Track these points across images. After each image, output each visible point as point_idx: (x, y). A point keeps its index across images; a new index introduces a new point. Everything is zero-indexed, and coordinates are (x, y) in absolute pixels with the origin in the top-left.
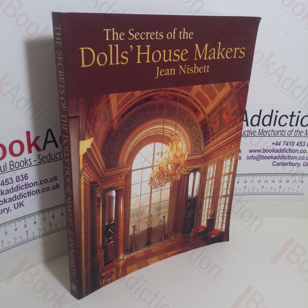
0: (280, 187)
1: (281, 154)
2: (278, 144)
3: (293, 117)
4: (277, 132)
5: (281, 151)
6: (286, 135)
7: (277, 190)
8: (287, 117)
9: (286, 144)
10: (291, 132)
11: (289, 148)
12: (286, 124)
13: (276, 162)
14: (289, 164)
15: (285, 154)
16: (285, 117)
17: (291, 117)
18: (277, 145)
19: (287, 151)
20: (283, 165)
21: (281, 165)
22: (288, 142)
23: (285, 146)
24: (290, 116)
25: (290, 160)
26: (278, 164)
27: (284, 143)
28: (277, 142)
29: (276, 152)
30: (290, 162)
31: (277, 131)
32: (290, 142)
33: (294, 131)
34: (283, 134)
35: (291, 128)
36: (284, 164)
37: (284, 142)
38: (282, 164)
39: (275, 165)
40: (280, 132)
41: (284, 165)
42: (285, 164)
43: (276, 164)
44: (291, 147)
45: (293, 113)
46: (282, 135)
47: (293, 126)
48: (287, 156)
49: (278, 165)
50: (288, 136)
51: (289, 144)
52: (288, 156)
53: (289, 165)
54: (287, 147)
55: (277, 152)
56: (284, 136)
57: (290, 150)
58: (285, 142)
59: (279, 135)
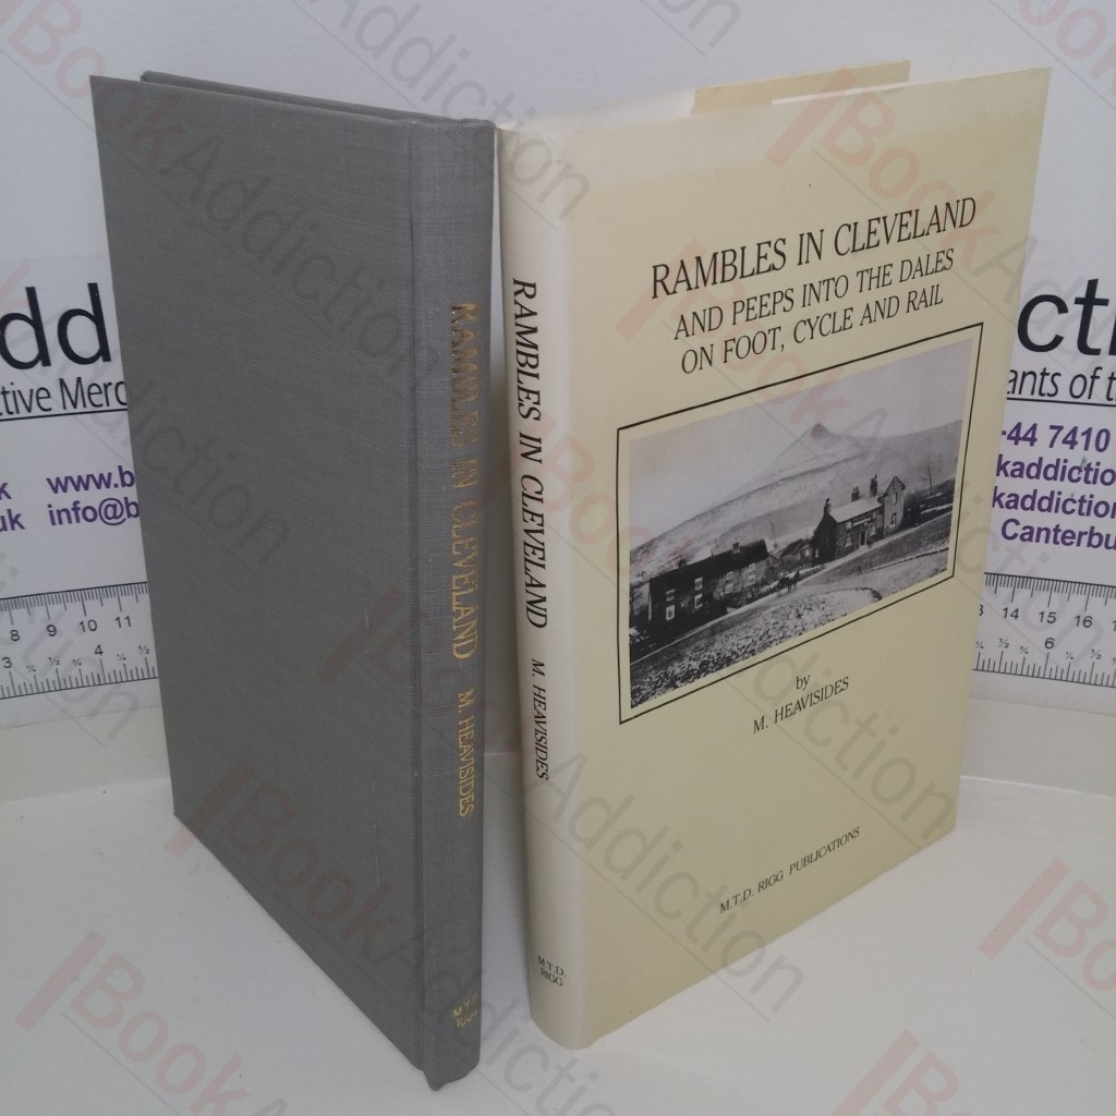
0: (1049, 643)
1: (1043, 487)
2: (1022, 435)
3: (1096, 309)
4: (1015, 380)
5: (1039, 469)
6: (1064, 395)
7: (1037, 657)
8: (1062, 308)
9: (1065, 442)
10: (1089, 381)
11: (1084, 461)
12: (1057, 340)
13: (1017, 523)
14: (1085, 539)
15: (1066, 489)
16: (1050, 307)
17: (1081, 307)
18: (1017, 440)
19: (1075, 476)
20: (1056, 542)
21: (1047, 541)
22: (1074, 431)
23: (1062, 451)
24: (1078, 301)
25: (1092, 520)
26: (1030, 534)
27: (1055, 431)
28: (1018, 426)
29: (1013, 475)
30: (1092, 528)
31: (1013, 376)
32: (1088, 433)
33: (1104, 375)
34: (1048, 388)
35: (1085, 364)
36: (1060, 535)
37: (1052, 427)
38: (1052, 534)
39: (1016, 535)
40: (1030, 377)
41: (1059, 539)
42: (1064, 537)
43: (1020, 531)
44: (1092, 456)
45: (1092, 285)
46: (1041, 394)
47: (1096, 352)
48: (1077, 498)
49: (1030, 539)
50: (1075, 399)
51: (1081, 440)
52: (1082, 500)
53: (1090, 544)
54: (1075, 457)
55: (1021, 476)
56: (1051, 398)
57: (1088, 469)
58: (1060, 428)
59: (1026, 394)
